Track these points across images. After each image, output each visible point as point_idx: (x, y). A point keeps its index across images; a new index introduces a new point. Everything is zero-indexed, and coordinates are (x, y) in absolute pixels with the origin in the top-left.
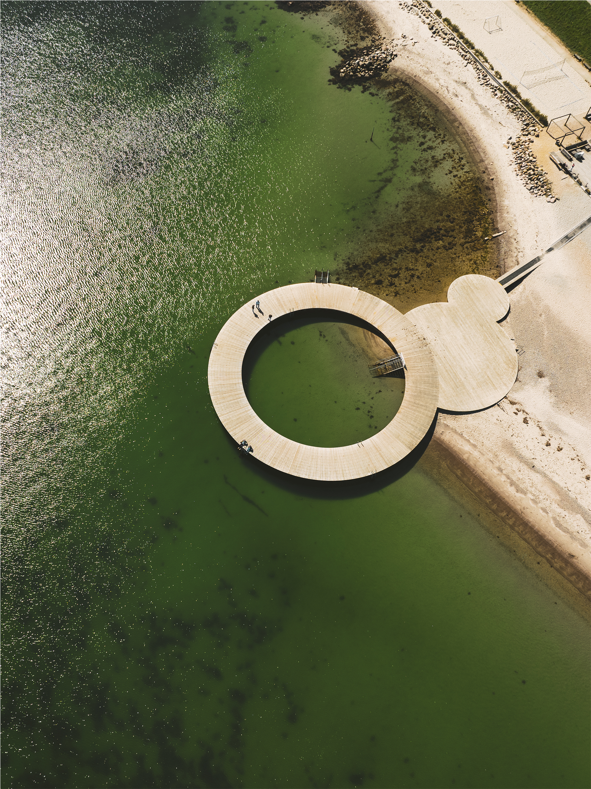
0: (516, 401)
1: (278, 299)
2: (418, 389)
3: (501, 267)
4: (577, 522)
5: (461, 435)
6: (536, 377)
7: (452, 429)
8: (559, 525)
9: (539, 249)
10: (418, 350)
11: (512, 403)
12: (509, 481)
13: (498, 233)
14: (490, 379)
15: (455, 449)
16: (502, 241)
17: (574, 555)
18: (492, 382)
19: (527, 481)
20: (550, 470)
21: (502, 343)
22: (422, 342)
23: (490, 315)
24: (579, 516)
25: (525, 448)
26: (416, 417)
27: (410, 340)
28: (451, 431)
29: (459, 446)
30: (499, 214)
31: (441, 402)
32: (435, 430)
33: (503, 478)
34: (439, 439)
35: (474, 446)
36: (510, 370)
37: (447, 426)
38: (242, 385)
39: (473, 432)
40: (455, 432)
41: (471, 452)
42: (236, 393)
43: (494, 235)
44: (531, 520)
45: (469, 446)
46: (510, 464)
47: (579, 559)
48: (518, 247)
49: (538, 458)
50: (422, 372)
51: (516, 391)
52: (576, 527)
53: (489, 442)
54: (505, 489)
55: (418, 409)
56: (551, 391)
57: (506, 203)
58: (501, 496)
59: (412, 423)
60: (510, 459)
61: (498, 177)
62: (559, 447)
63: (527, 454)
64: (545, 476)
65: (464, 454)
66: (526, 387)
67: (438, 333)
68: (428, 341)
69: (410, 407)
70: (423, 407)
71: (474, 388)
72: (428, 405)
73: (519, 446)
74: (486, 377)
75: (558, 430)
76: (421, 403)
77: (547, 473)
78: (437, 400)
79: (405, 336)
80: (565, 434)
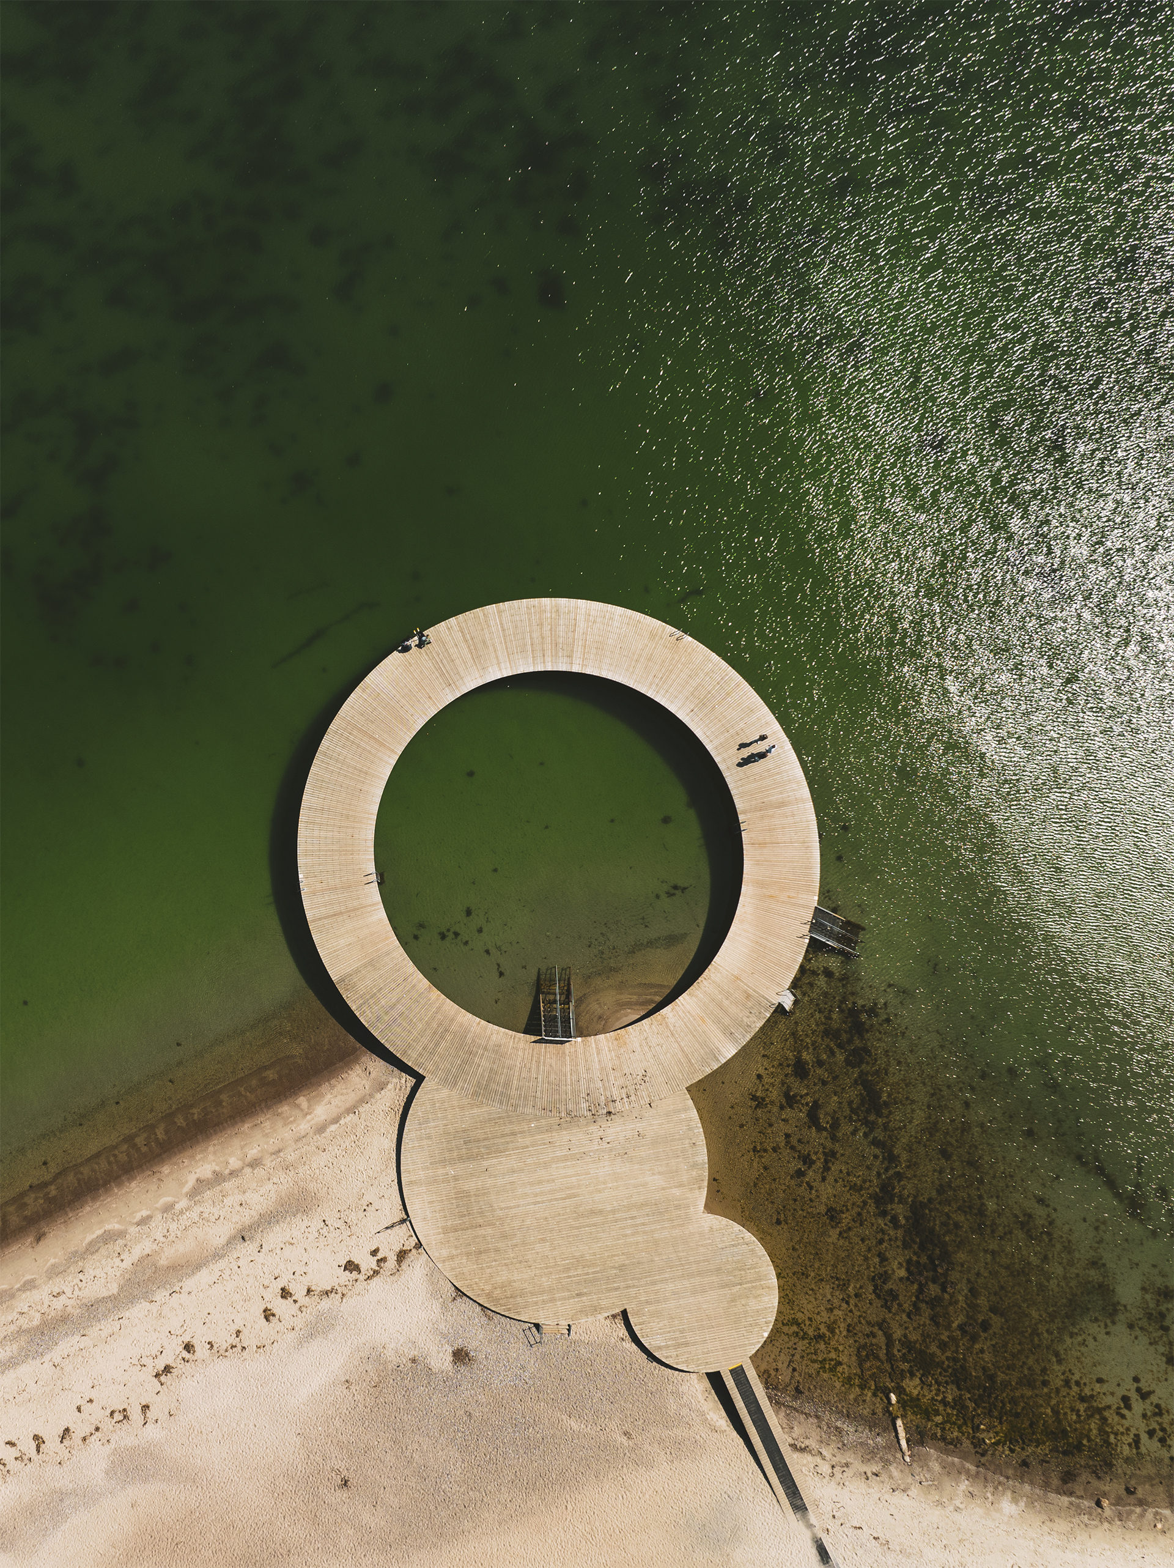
0: (404, 1265)
1: (782, 804)
2: (480, 1052)
3: (795, 1398)
4: (103, 1280)
5: (352, 1110)
6: (459, 1343)
7: (371, 1096)
8: (108, 1238)
9: (833, 1526)
10: (583, 1086)
11: (402, 1255)
12: (227, 1172)
13: (908, 1441)
14: (472, 1227)
15: (325, 1087)
16: (879, 1439)
17: (40, 1243)
18: (463, 1230)
19: (216, 1211)
20: (228, 1272)
21: (564, 1299)
22: (602, 1104)
23: (647, 1302)
24: (114, 1289)
25: (288, 1238)
26: (411, 1021)
27: (612, 1078)
28: (367, 1091)
29: (329, 1096)
30: (972, 1468)
31: (437, 1090)
32: (378, 1059)
33: (234, 1163)
34: (356, 1060)
35: (321, 1129)
36: (488, 1288)
37: (381, 1087)
38: (564, 669)
39: (353, 1137)
40: (363, 1101)
41: (308, 1117)
42: (548, 653)
43: (899, 1422)
44: (133, 1184)
45: (323, 1118)
46: (262, 1191)
47: (30, 1250)
48: (849, 1472)
49: (260, 1258)
50: (523, 1075)
51: (430, 1276)
52: (92, 1273)
53: (322, 1164)
54: (211, 1157)
55: (428, 1032)
56: (414, 1361)
57: (1007, 1506)
58: (198, 1142)
59: (399, 1006)
60: (273, 1195)
61: (1106, 1525)
62: (274, 1315)
63: (275, 1236)
64: (218, 1255)
65: (308, 1101)
66: (436, 1306)
67: (622, 1152)
68: (602, 1122)
69: (439, 1016)
70: (431, 1045)
71: (457, 1180)
72: (436, 1058)
73: (296, 1228)
74: (480, 1221)
75: (315, 1330)
76: (443, 1044)
77: (222, 1264)
78: (445, 1081)
79: (627, 1071)
80: (301, 1343)
